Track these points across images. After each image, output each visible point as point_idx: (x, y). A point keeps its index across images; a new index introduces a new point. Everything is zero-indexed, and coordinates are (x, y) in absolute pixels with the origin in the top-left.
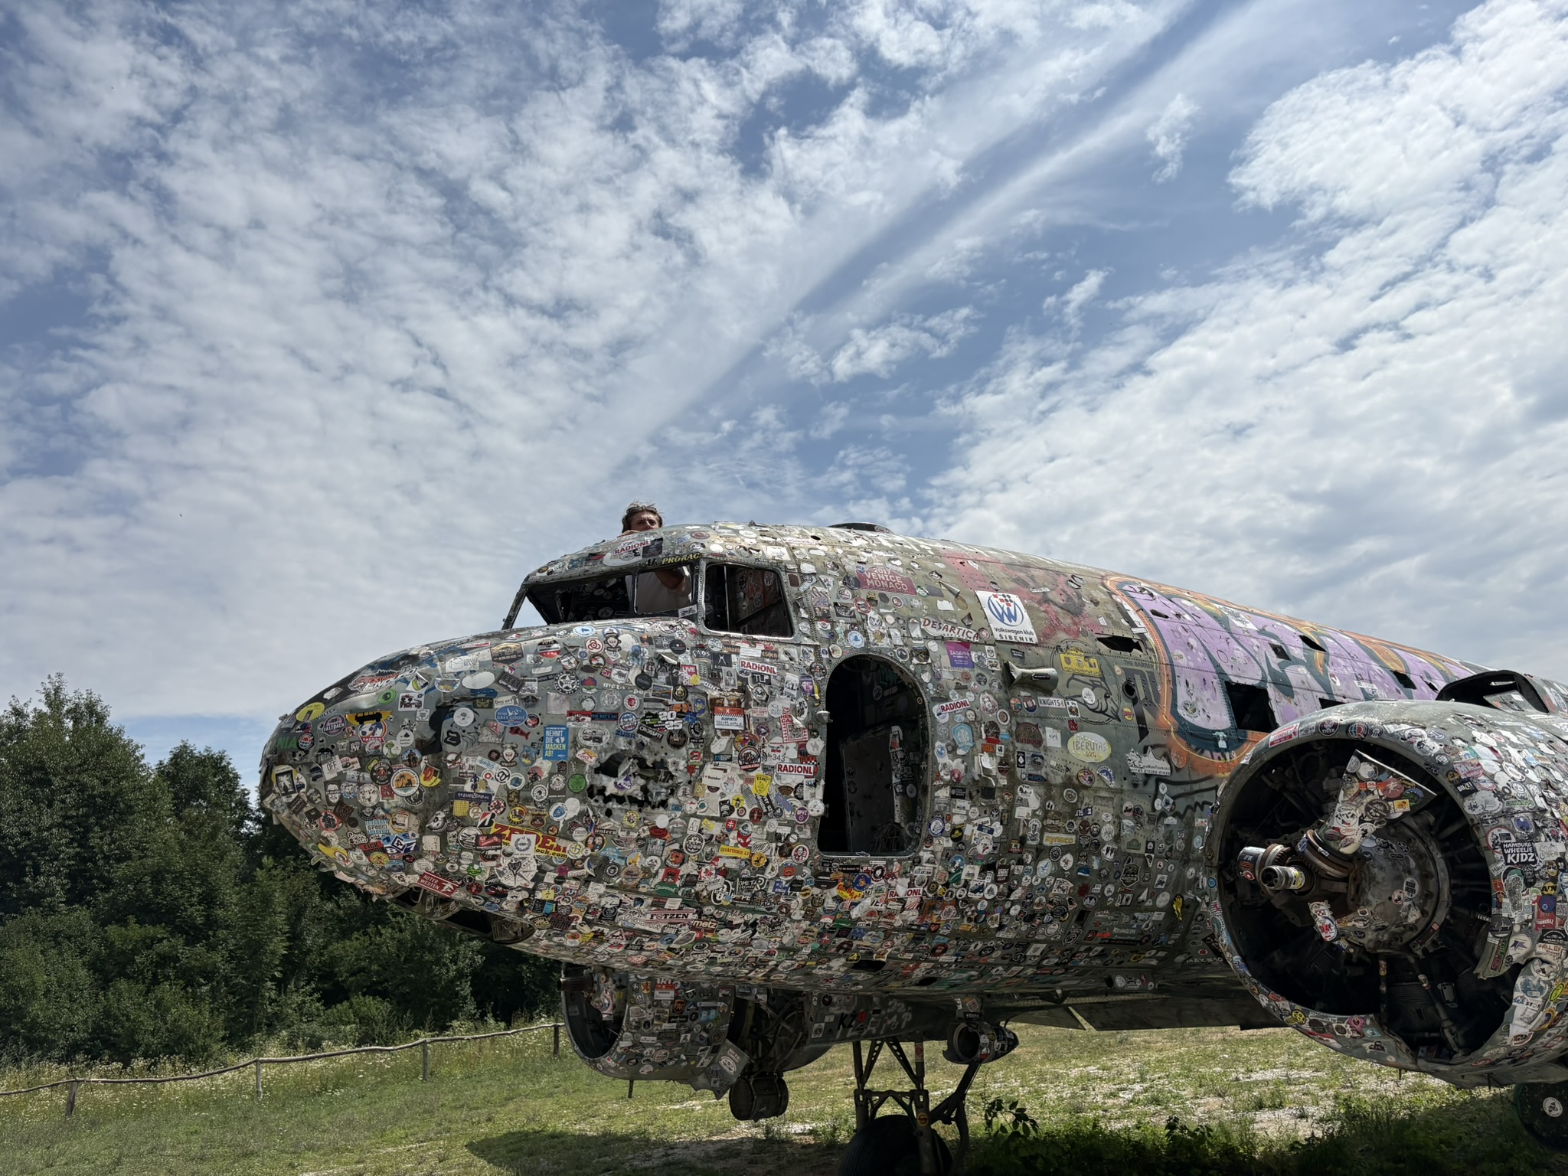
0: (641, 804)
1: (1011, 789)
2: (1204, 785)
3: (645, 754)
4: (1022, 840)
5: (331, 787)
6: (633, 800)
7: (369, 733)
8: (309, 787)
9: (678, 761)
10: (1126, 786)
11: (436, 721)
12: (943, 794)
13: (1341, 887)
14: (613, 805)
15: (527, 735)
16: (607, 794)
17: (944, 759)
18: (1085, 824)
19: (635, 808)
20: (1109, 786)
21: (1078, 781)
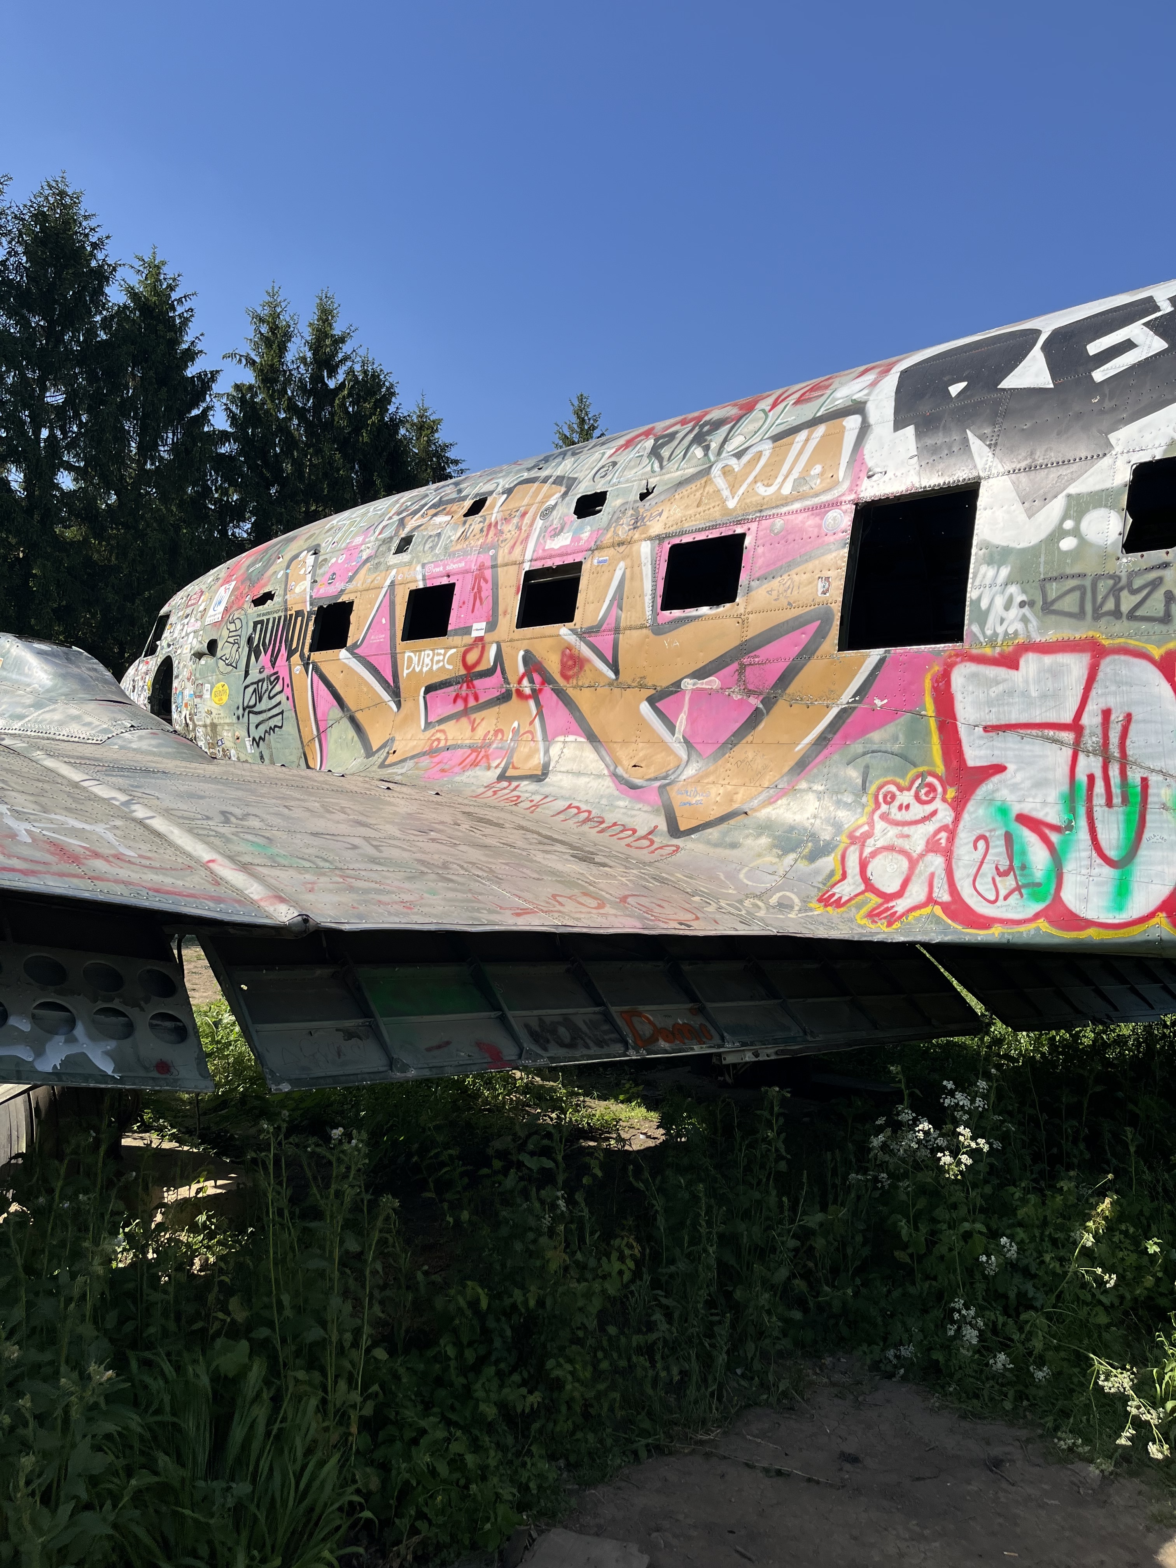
10: (235, 720)
17: (175, 716)
20: (227, 721)
21: (215, 721)
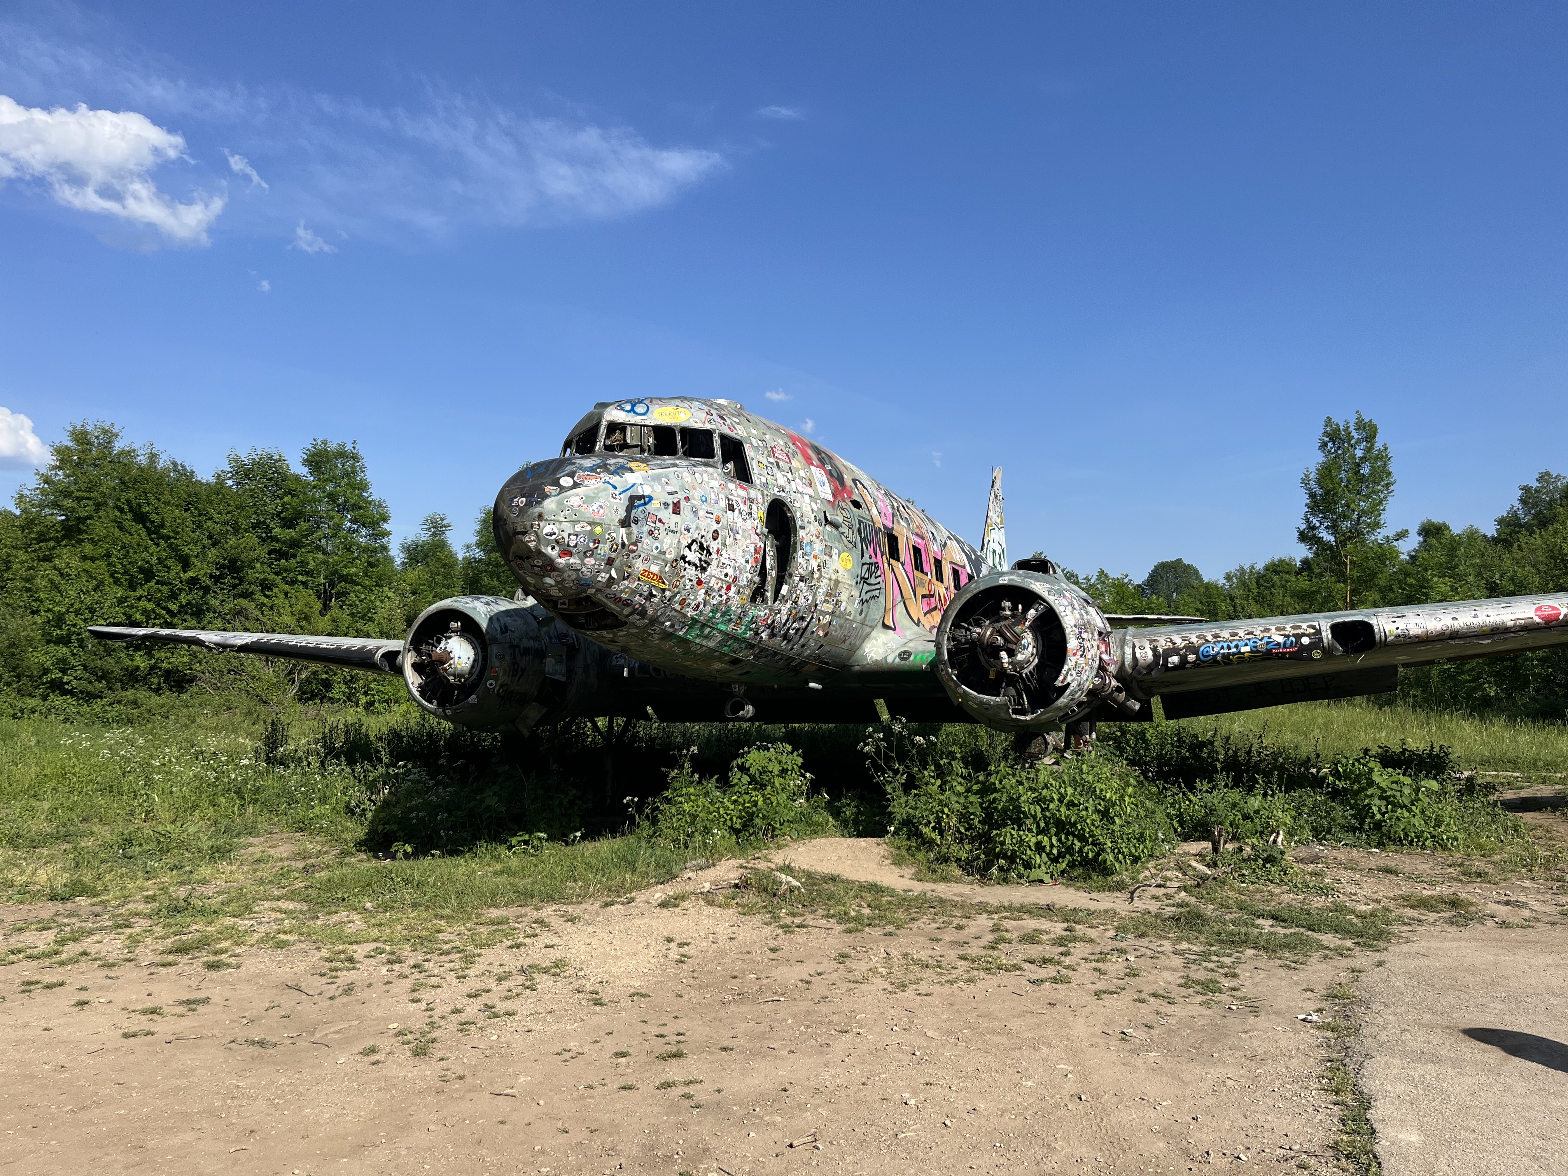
0: (697, 567)
1: (818, 579)
2: (877, 587)
3: (703, 540)
4: (816, 605)
5: (572, 537)
6: (695, 565)
7: (596, 511)
8: (559, 535)
9: (714, 546)
10: (854, 584)
11: (629, 509)
12: (797, 579)
13: (1014, 647)
14: (687, 565)
15: (664, 524)
16: (687, 559)
17: (801, 560)
18: (837, 601)
19: (694, 568)
20: (849, 582)
21: (840, 579)
